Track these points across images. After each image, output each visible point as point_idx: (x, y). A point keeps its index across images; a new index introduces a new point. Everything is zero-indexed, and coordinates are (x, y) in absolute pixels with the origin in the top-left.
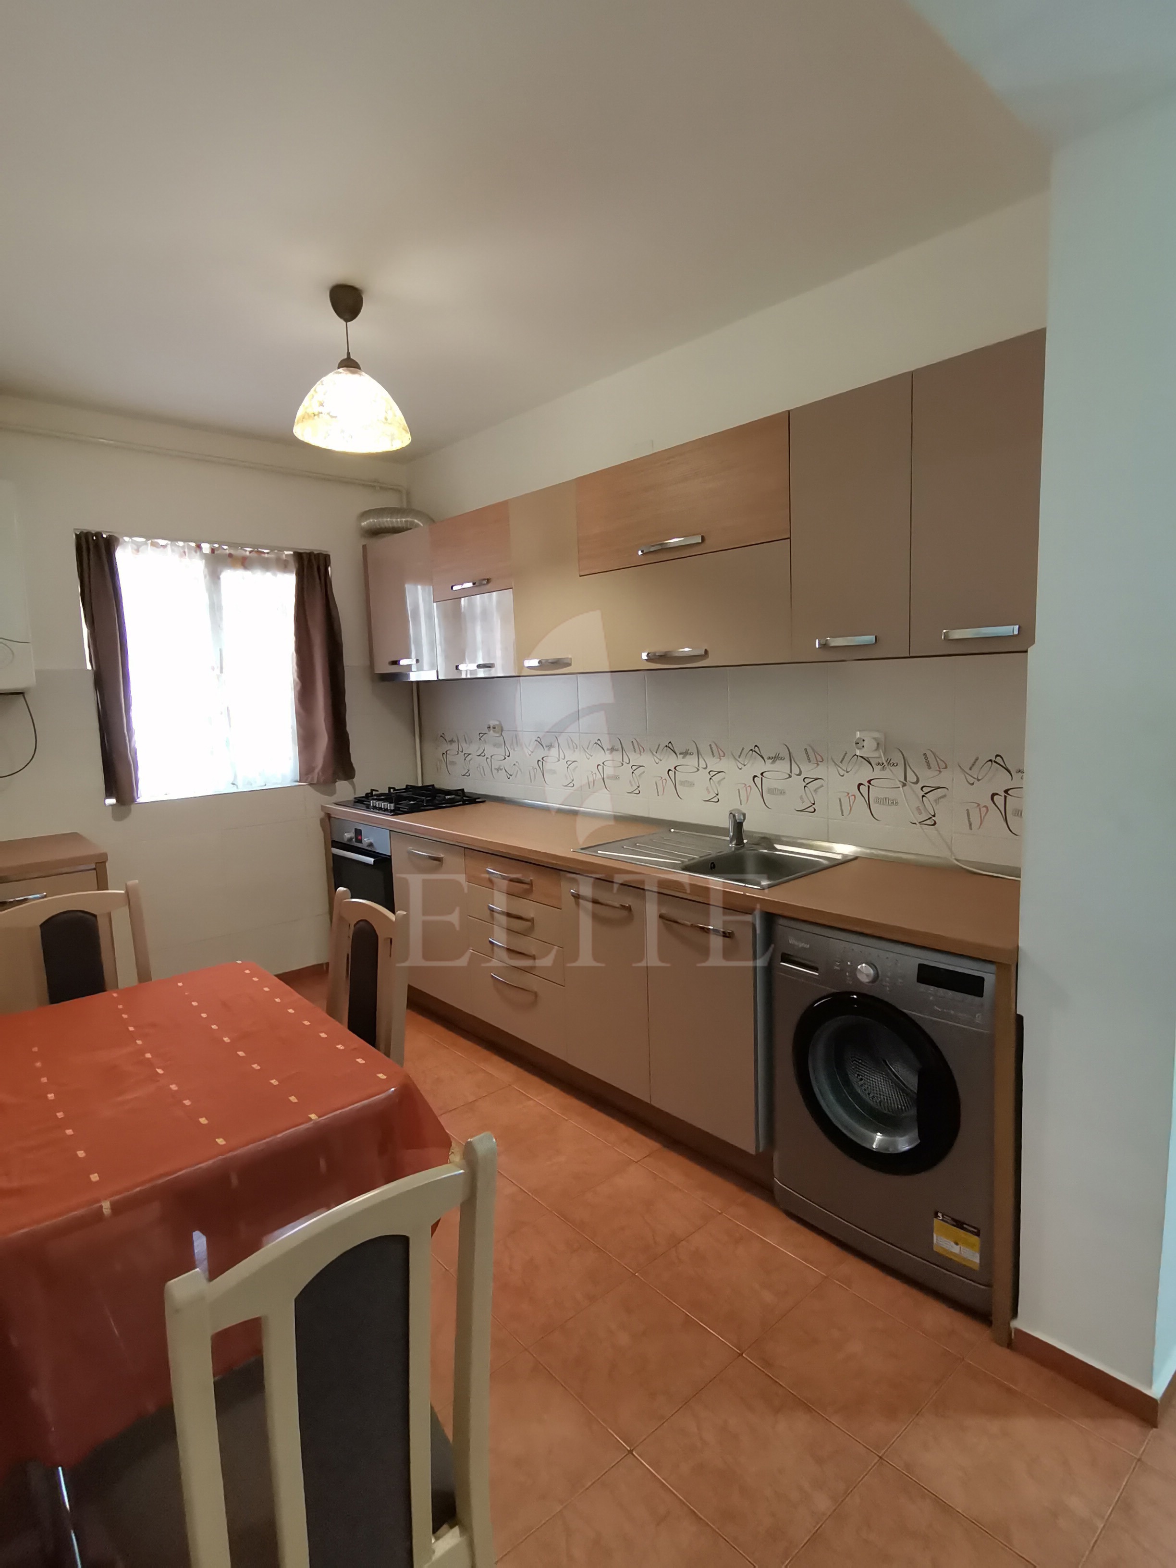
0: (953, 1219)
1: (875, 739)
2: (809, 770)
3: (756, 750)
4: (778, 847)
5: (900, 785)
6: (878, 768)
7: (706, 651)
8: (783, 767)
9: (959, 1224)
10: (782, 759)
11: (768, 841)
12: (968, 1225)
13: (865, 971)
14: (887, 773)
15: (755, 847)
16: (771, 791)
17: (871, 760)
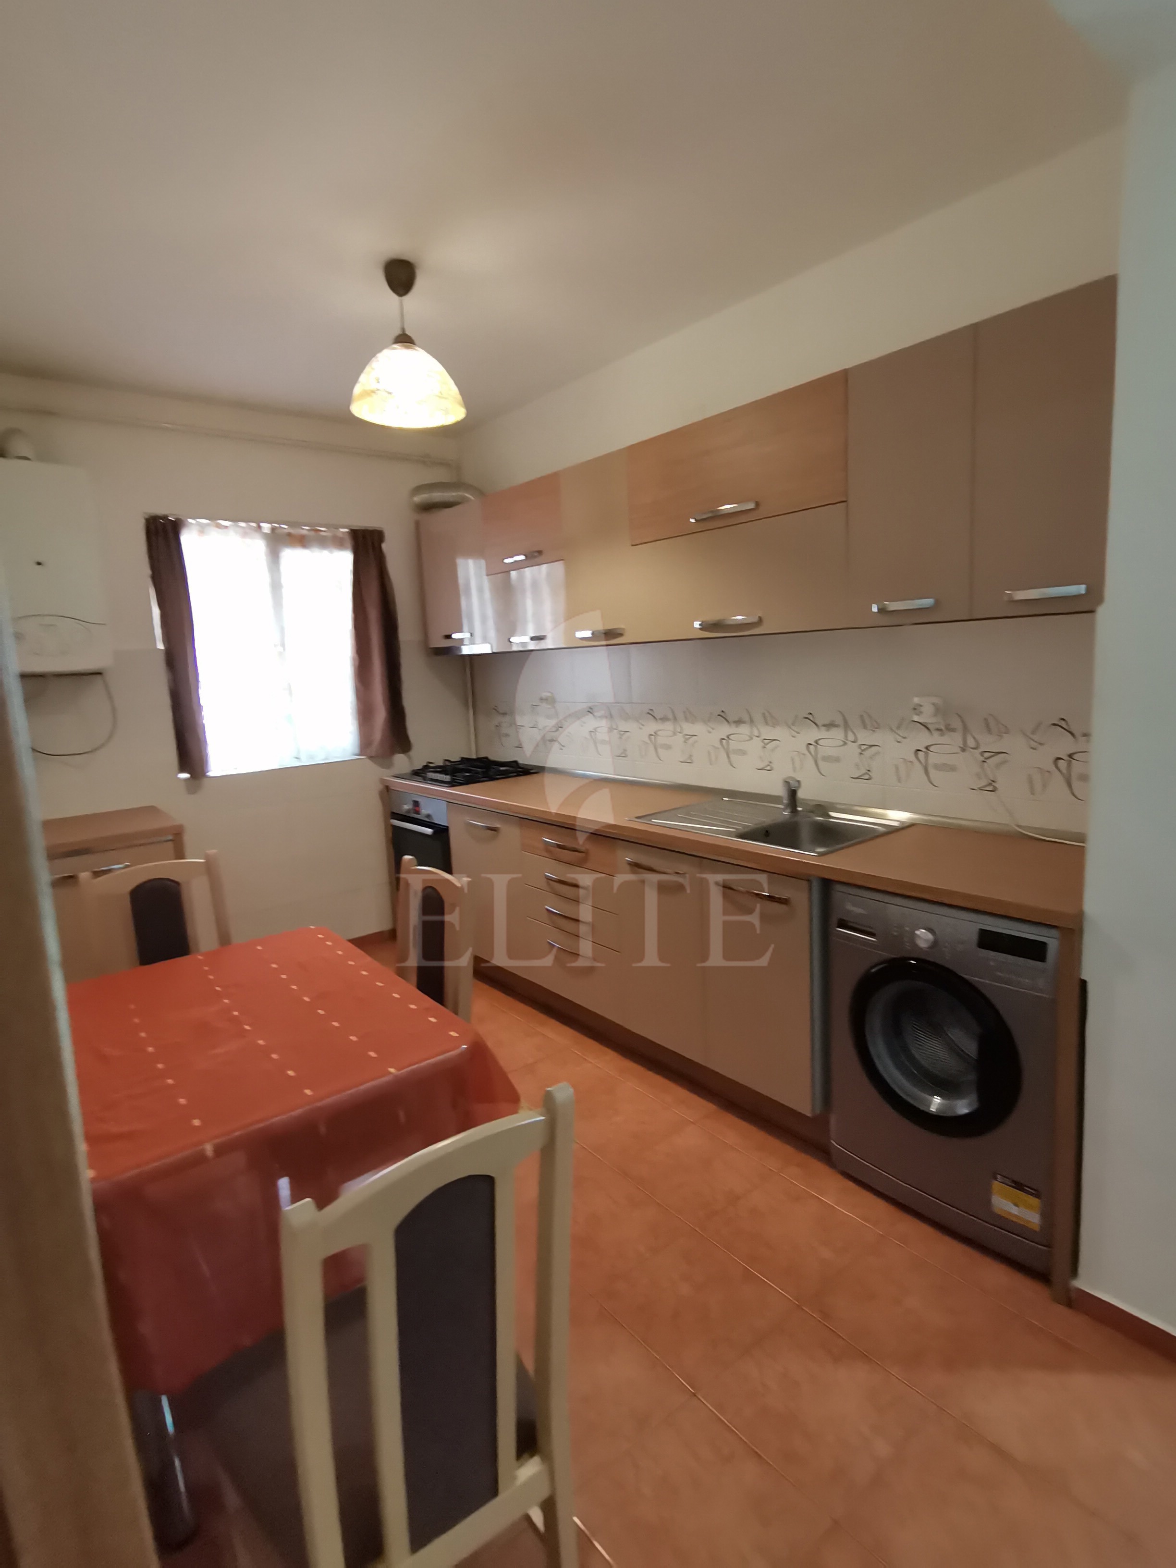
0: (1014, 1182)
1: (934, 704)
2: (865, 737)
3: (810, 718)
4: (833, 814)
5: (959, 750)
6: (936, 734)
7: (760, 619)
8: (837, 734)
9: (1019, 1186)
10: (837, 726)
11: (823, 809)
12: (1027, 1187)
13: (923, 936)
14: (946, 739)
15: (811, 814)
16: (826, 759)
17: (929, 726)
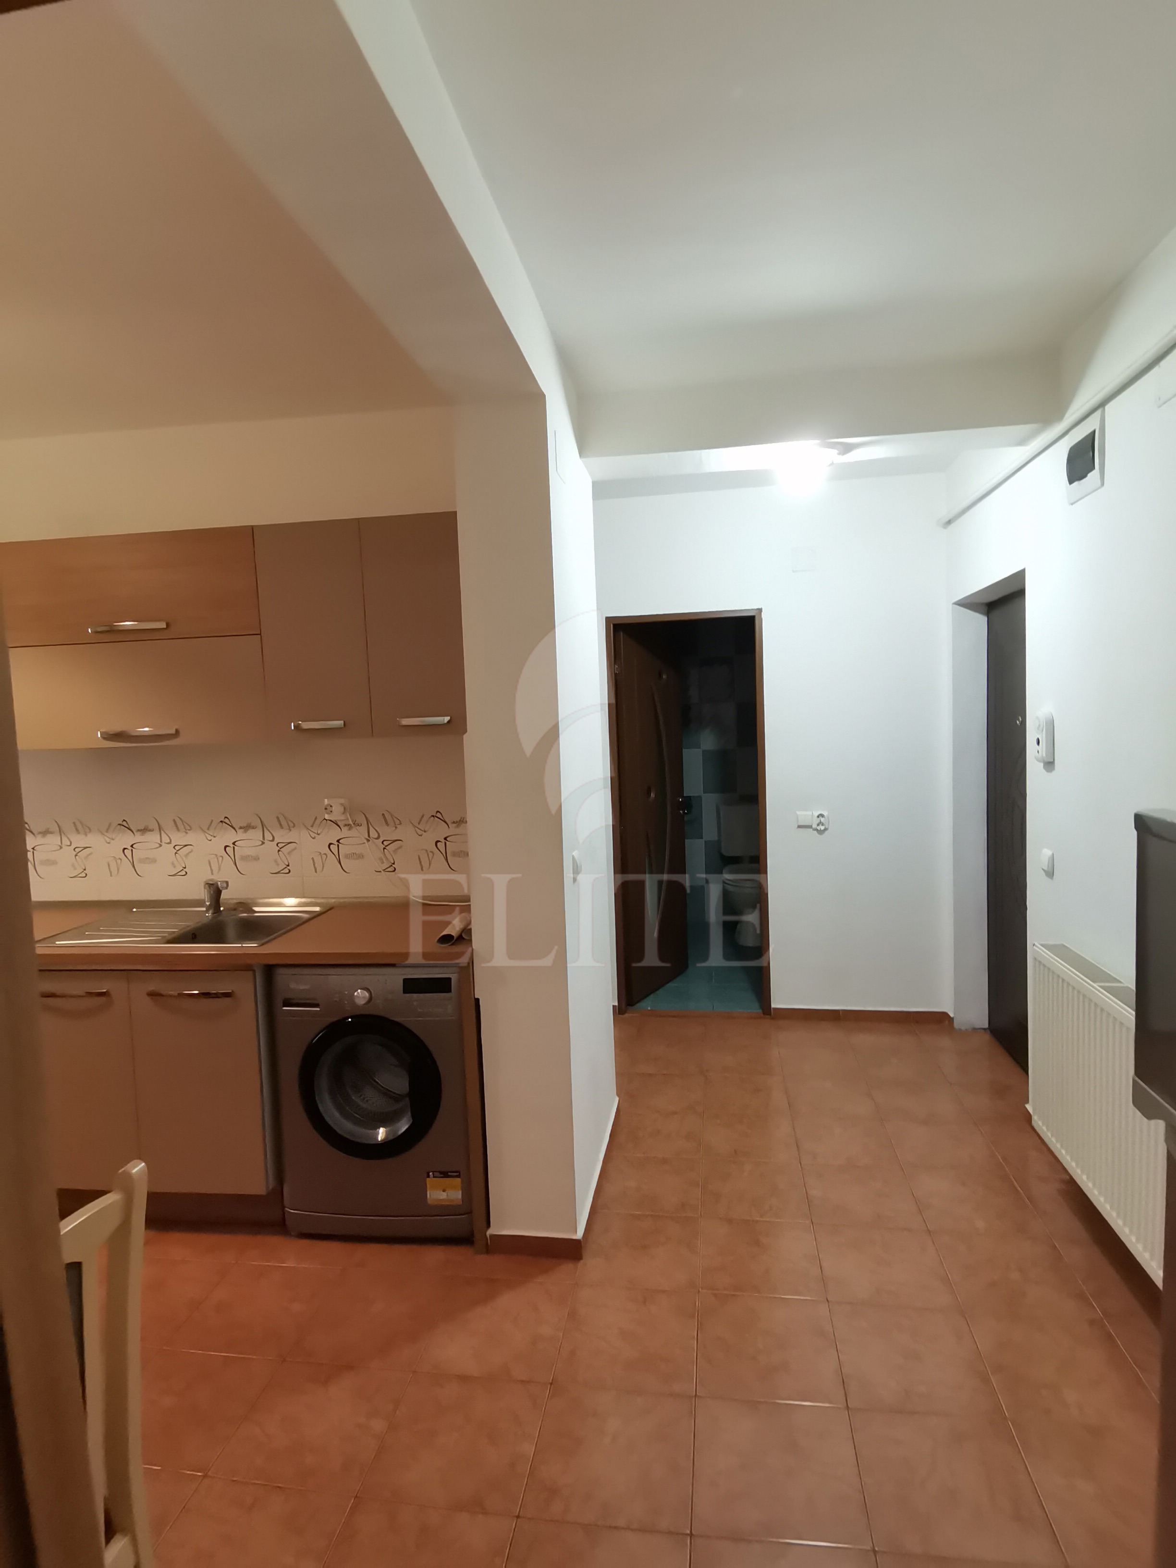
0: (441, 1173)
1: (342, 804)
2: (282, 836)
3: (226, 822)
4: (256, 909)
5: (365, 841)
6: (345, 829)
7: (177, 731)
8: (255, 835)
9: (445, 1175)
10: (253, 828)
11: (246, 906)
12: (450, 1172)
13: (360, 995)
14: (354, 832)
15: (233, 912)
16: (245, 858)
17: (339, 823)
